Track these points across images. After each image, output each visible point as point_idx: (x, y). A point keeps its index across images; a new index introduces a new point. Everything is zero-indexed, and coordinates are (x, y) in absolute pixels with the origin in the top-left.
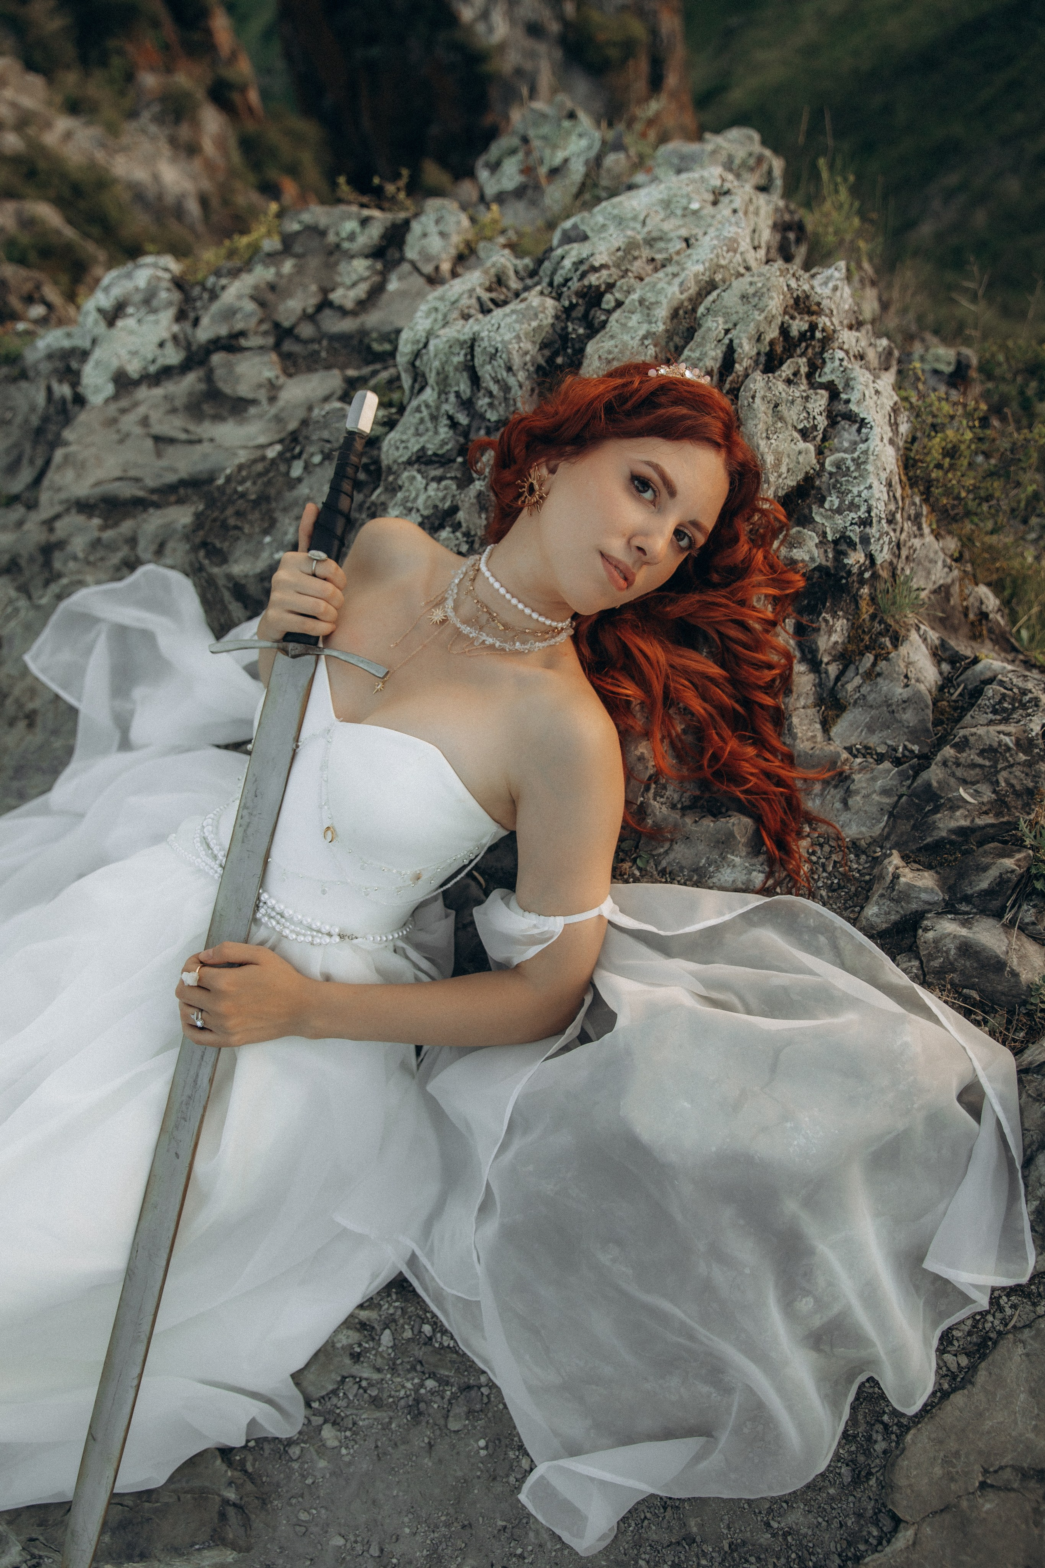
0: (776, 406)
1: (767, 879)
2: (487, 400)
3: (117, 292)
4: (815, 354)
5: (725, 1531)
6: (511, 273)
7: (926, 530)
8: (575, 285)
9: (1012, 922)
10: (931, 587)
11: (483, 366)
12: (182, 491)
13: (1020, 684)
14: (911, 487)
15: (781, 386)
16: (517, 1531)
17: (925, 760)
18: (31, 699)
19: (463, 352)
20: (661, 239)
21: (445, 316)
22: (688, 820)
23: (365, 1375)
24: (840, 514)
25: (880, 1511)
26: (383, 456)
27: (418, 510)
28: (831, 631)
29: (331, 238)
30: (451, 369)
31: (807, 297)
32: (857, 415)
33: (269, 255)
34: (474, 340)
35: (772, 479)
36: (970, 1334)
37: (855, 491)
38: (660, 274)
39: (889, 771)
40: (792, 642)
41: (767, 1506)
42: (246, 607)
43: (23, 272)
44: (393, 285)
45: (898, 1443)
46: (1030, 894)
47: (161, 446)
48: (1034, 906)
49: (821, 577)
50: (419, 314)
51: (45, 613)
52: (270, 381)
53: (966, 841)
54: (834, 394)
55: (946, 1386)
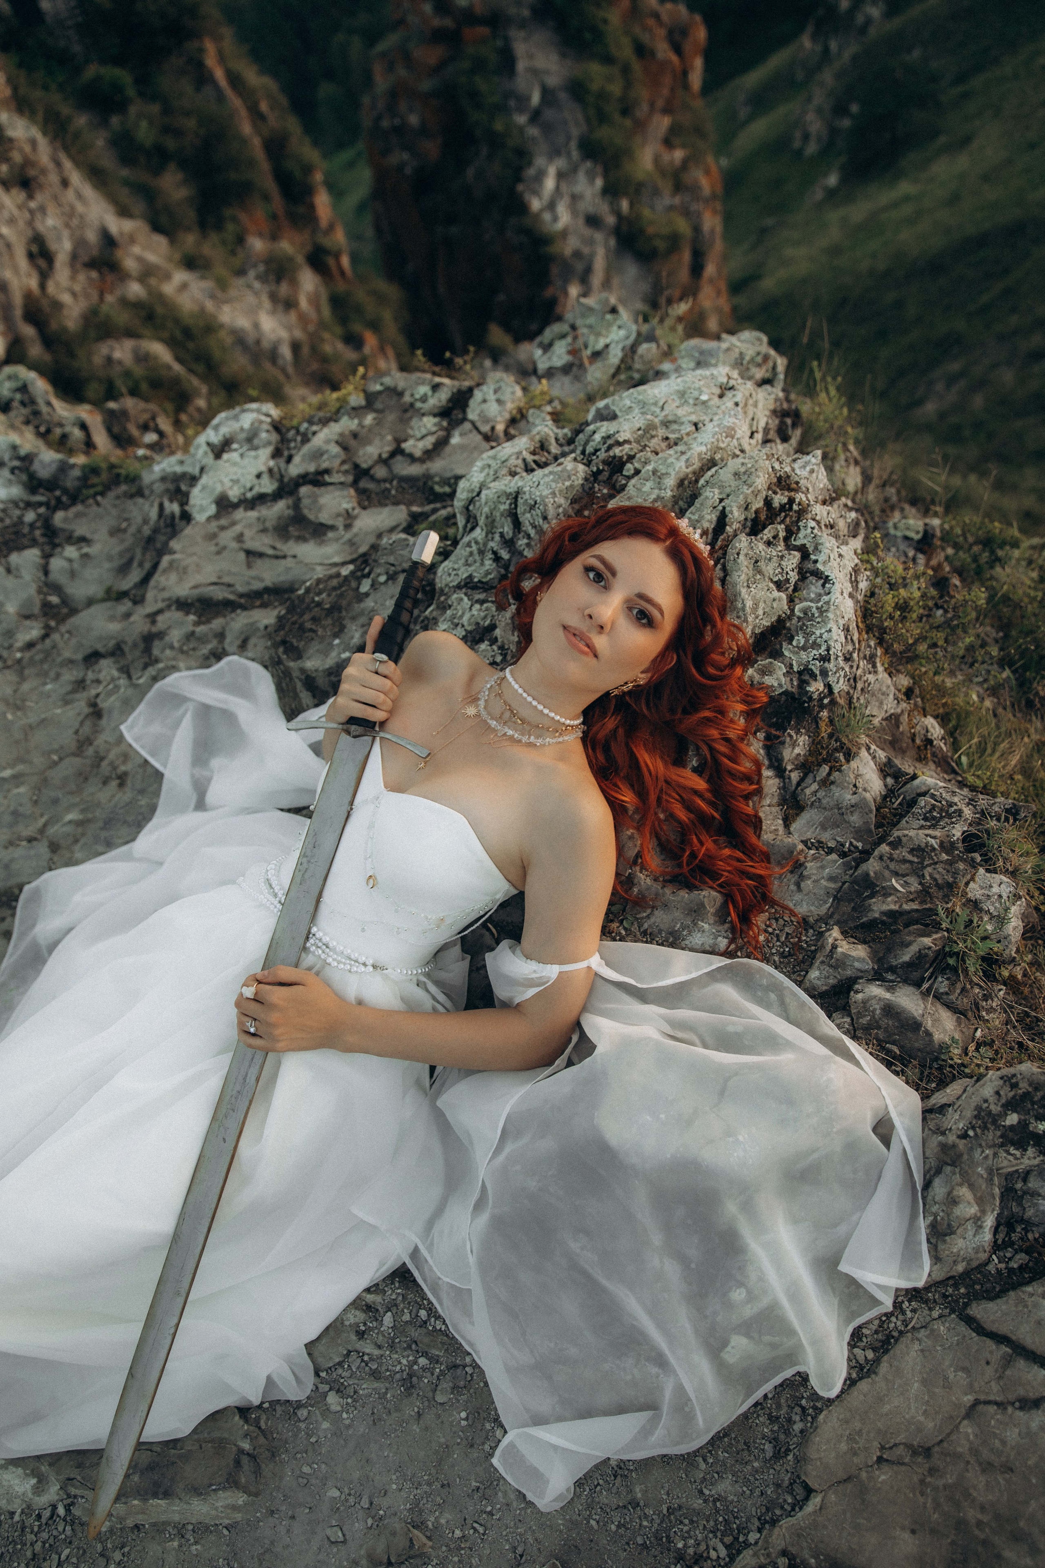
0: (757, 562)
1: (730, 943)
2: (525, 541)
3: (225, 430)
4: (792, 522)
5: (665, 1497)
6: (553, 441)
7: (880, 668)
8: (602, 455)
9: (929, 991)
10: (882, 715)
11: (524, 514)
12: (266, 596)
13: (948, 798)
14: (867, 633)
15: (761, 546)
16: (489, 1492)
17: (866, 854)
18: (124, 762)
19: (508, 502)
20: (675, 422)
21: (496, 472)
22: (668, 891)
23: (367, 1351)
24: (805, 650)
25: (795, 1482)
26: (437, 580)
27: (463, 626)
28: (794, 744)
29: (407, 398)
30: (498, 514)
31: (788, 477)
32: (822, 573)
33: (354, 409)
34: (518, 493)
35: (750, 619)
36: (876, 1332)
37: (818, 633)
38: (671, 452)
39: (836, 861)
40: (762, 751)
41: (701, 1475)
42: (314, 696)
43: (142, 405)
44: (455, 440)
45: (812, 1423)
46: (945, 969)
47: (251, 559)
48: (948, 979)
49: (787, 700)
50: (475, 469)
51: (143, 692)
52: (347, 511)
53: (895, 923)
54: (805, 554)
55: (854, 1375)
